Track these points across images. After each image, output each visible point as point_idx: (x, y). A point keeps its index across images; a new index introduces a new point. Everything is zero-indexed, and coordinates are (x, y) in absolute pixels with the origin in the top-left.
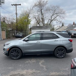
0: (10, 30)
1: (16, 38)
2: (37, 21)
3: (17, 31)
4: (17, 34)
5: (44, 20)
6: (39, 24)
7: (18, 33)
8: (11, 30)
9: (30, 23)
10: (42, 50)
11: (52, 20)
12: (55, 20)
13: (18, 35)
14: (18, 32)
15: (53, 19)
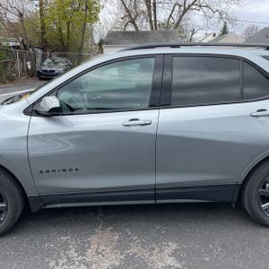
0: (14, 47)
1: (41, 79)
2: (128, 11)
3: (43, 49)
4: (45, 63)
5: (154, 4)
6: (133, 22)
7: (48, 60)
8: (18, 47)
9: (96, 19)
10: (162, 179)
11: (187, 6)
12: (200, 6)
13: (49, 69)
14: (51, 56)
15: (193, 4)
